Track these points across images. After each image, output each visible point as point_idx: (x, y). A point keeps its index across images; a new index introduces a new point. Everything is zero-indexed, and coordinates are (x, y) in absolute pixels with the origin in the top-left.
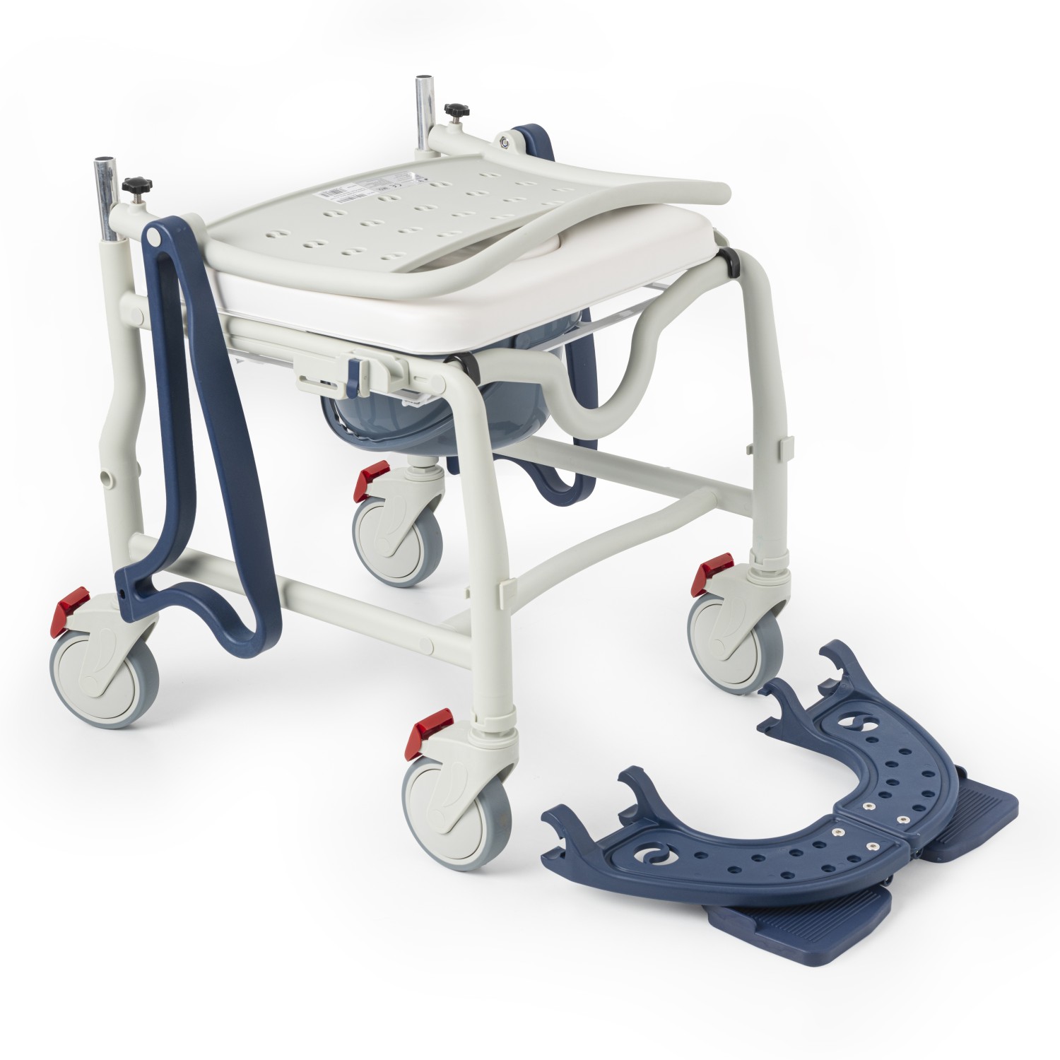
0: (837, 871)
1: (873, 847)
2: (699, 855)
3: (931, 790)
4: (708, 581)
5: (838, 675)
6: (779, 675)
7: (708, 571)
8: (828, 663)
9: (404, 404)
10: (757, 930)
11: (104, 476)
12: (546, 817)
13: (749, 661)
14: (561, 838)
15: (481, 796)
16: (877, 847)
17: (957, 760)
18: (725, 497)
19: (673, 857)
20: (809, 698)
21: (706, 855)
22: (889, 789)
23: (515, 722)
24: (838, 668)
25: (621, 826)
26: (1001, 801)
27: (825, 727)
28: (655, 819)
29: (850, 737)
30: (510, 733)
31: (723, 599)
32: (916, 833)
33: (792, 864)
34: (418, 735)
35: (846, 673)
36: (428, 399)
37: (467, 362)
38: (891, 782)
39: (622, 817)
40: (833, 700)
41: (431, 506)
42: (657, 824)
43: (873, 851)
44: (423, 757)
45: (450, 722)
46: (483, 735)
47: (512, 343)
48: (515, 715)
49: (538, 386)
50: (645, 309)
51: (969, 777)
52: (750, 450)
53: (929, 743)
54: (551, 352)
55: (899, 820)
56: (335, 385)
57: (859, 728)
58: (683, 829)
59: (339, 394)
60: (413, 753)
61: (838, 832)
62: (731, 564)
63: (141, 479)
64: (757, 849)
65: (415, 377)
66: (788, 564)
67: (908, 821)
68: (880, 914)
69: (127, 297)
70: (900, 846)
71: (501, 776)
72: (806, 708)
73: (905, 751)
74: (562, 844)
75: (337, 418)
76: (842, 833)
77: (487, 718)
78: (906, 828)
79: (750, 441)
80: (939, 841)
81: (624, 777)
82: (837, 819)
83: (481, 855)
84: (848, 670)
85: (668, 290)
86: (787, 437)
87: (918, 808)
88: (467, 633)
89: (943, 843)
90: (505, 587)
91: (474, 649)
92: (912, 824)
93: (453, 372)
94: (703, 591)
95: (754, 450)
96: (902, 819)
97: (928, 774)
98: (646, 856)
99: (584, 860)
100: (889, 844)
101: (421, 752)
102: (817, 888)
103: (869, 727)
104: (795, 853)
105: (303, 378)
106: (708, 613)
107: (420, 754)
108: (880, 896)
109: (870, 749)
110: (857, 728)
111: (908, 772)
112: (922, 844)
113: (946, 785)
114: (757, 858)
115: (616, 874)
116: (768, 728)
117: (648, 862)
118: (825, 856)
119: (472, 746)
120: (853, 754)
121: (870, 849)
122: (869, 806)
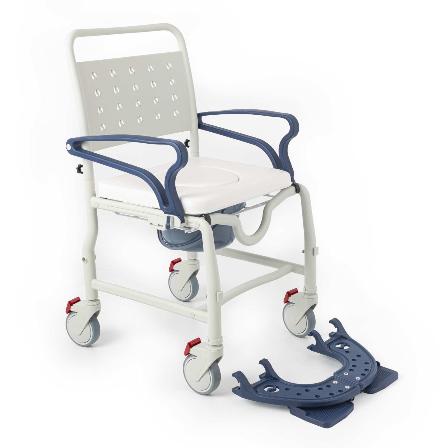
0: (335, 395)
1: (347, 387)
2: (287, 389)
3: (368, 369)
4: (289, 297)
5: (335, 330)
6: (315, 329)
7: (289, 294)
8: (332, 326)
9: (185, 232)
10: (307, 415)
11: (84, 259)
12: (234, 375)
13: (304, 326)
14: (239, 382)
15: (210, 368)
16: (349, 387)
17: (377, 359)
18: (295, 268)
19: (278, 390)
20: (326, 338)
21: (289, 389)
22: (353, 368)
23: (222, 342)
24: (336, 328)
25: (260, 380)
26: (392, 373)
27: (331, 348)
28: (272, 377)
29: (340, 351)
30: (221, 345)
31: (294, 304)
32: (362, 383)
33: (319, 393)
34: (189, 346)
35: (338, 329)
36: (194, 230)
37: (207, 217)
38: (354, 366)
39: (260, 377)
40: (334, 339)
41: (195, 273)
42: (272, 379)
43: (347, 389)
44: (191, 354)
45: (200, 342)
46: (211, 346)
47: (222, 211)
48: (222, 339)
49: (231, 227)
50: (267, 204)
51: (381, 365)
52: (303, 252)
53: (367, 353)
54: (236, 216)
55: (356, 378)
56: (162, 226)
57: (343, 348)
58: (281, 380)
59: (163, 229)
60: (187, 353)
61: (335, 382)
62: (297, 292)
63: (96, 260)
64: (307, 388)
65: (189, 222)
66: (317, 291)
67: (359, 379)
68: (350, 411)
69: (93, 198)
70: (357, 387)
71: (217, 361)
72: (325, 341)
73: (358, 356)
74: (239, 385)
75: (163, 239)
76: (337, 382)
77: (212, 340)
78: (359, 381)
79: (303, 249)
80: (370, 386)
81: (261, 362)
82: (335, 378)
83: (211, 388)
84: (339, 328)
85: (274, 197)
86: (316, 247)
87: (363, 374)
88: (206, 311)
89: (372, 387)
90: (219, 294)
91: (208, 316)
92: (361, 380)
93: (202, 220)
94: (288, 302)
95: (305, 252)
96: (358, 378)
97: (366, 363)
98: (268, 389)
99: (247, 390)
100: (353, 386)
101: (190, 352)
102: (327, 401)
103: (346, 348)
104: (320, 389)
105: (151, 224)
106: (289, 308)
107: (189, 353)
108: (350, 405)
109: (346, 355)
110: (342, 348)
111: (360, 363)
112: (365, 387)
113: (373, 367)
114: (307, 390)
115: (258, 395)
116: (311, 348)
117: (269, 391)
118: (330, 390)
119: (207, 350)
120: (341, 357)
121: (346, 388)
122: (346, 374)
